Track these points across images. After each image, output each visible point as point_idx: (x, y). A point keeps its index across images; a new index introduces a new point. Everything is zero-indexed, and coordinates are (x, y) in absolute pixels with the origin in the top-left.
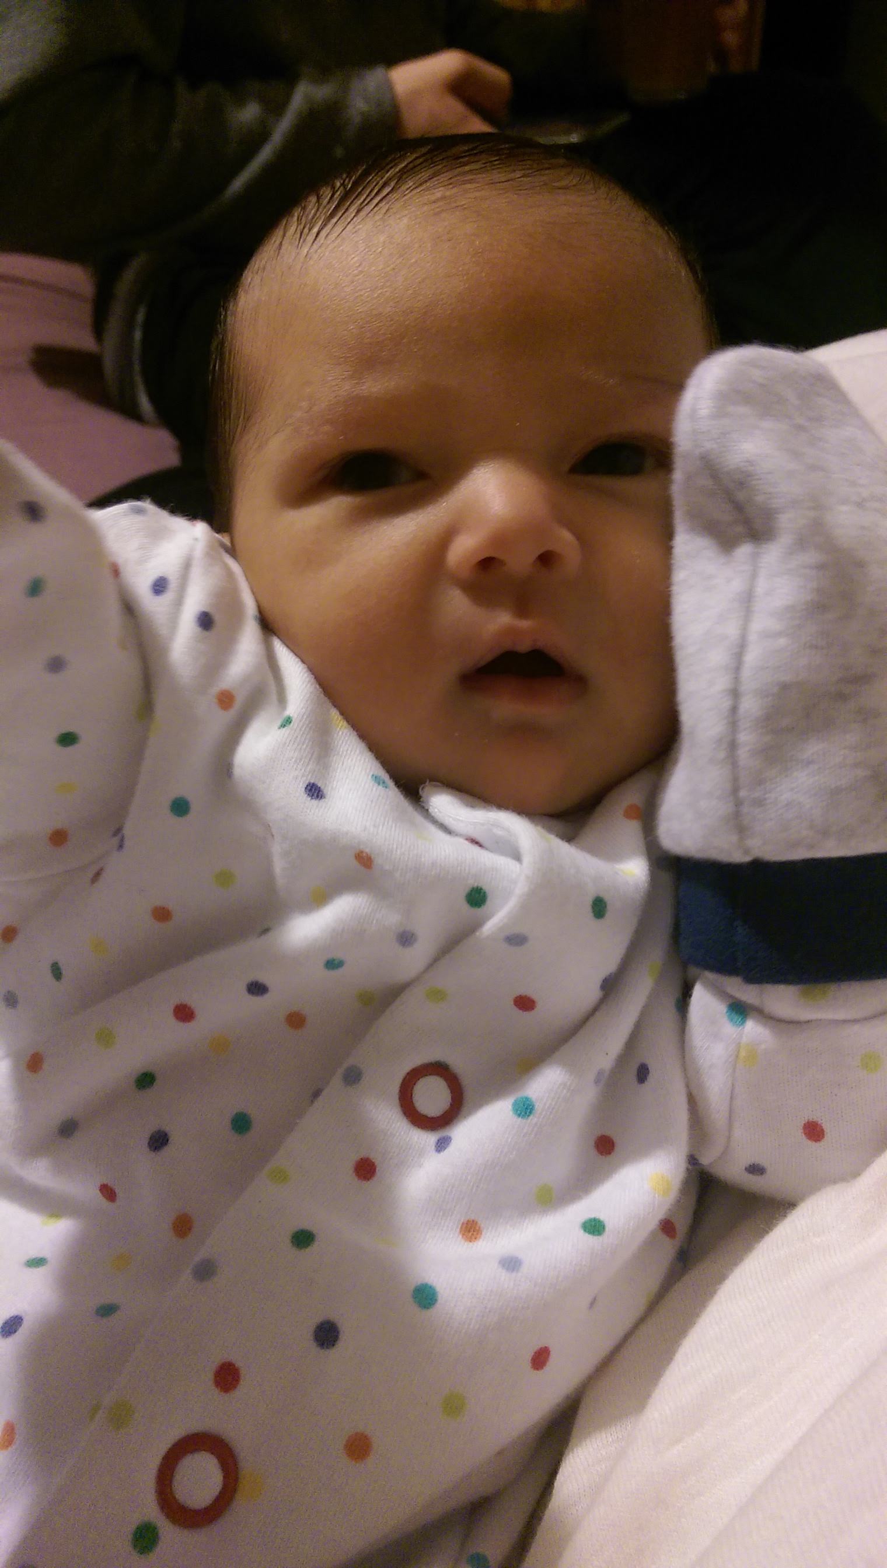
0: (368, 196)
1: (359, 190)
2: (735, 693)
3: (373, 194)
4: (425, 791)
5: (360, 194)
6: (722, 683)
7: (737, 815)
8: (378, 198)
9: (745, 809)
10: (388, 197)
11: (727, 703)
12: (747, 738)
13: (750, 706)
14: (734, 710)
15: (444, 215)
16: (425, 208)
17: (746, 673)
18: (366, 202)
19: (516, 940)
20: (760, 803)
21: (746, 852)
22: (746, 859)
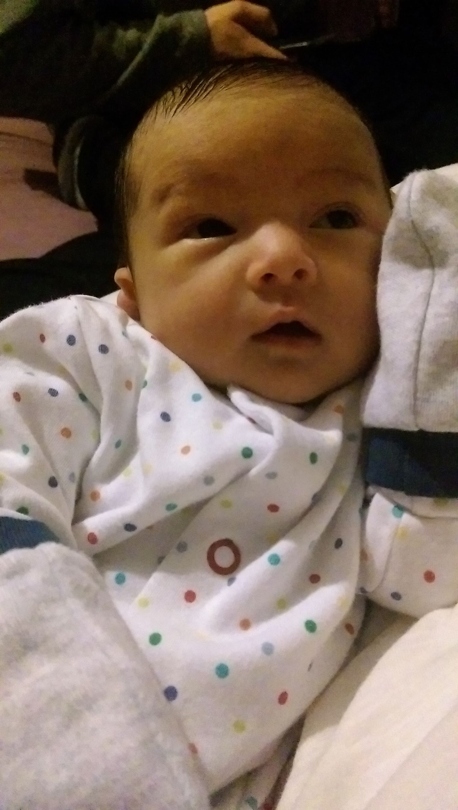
2: (419, 343)
4: (229, 390)
6: (412, 337)
7: (415, 405)
9: (419, 403)
11: (415, 348)
12: (423, 366)
13: (427, 350)
17: (425, 335)
19: (272, 475)
20: (427, 400)
21: (417, 426)
22: (416, 429)
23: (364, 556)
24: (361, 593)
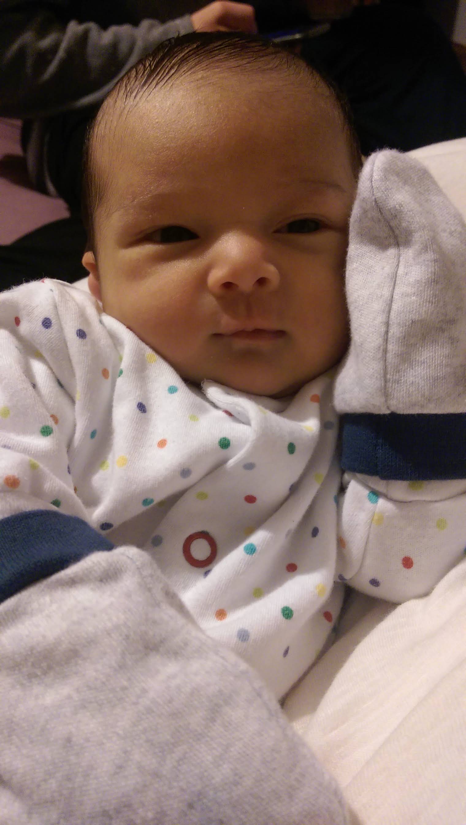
0: (162, 74)
1: (158, 70)
2: (387, 324)
3: (165, 74)
4: (204, 385)
5: (158, 74)
6: (380, 319)
7: (385, 387)
8: (168, 77)
9: (389, 384)
10: (173, 76)
11: (383, 329)
12: (392, 347)
13: (395, 331)
14: (387, 332)
15: (202, 89)
16: (193, 84)
17: (393, 315)
18: (162, 78)
19: (249, 466)
20: (398, 382)
21: (388, 408)
22: (388, 412)
23: (341, 543)
24: (339, 581)
